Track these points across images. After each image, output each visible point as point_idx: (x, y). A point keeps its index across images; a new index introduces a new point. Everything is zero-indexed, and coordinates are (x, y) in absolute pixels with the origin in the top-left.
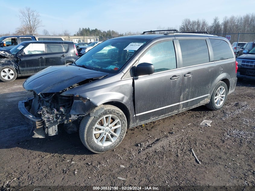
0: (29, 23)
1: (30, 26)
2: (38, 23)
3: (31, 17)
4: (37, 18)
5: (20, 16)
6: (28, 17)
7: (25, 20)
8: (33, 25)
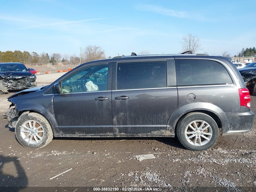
0: (189, 47)
1: (190, 50)
2: (197, 47)
3: (192, 42)
4: (197, 42)
5: (182, 42)
6: (189, 42)
7: (186, 45)
8: (192, 49)
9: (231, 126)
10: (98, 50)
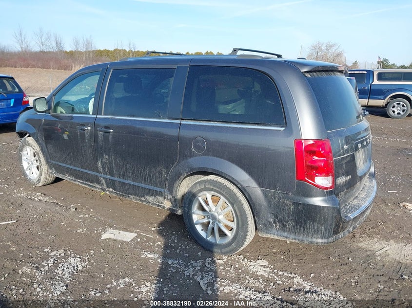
9: (276, 220)
10: (332, 50)
